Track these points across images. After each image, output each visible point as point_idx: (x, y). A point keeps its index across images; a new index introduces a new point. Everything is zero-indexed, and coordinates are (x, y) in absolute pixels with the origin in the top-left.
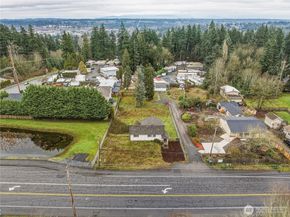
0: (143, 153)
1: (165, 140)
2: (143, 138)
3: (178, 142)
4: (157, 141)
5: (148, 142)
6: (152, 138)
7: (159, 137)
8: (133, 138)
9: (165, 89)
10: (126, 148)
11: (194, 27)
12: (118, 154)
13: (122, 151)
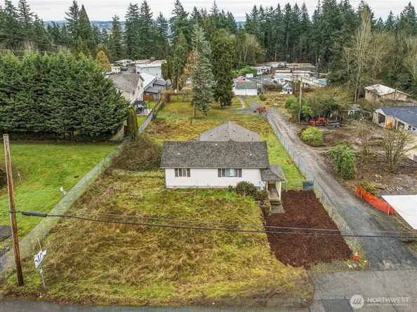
0: (201, 229)
1: (272, 186)
2: (204, 178)
3: (312, 193)
4: (245, 189)
5: (219, 191)
6: (232, 181)
7: (252, 177)
8: (172, 180)
9: (254, 92)
10: (147, 210)
11: (296, 7)
12: (113, 231)
13: (132, 222)
